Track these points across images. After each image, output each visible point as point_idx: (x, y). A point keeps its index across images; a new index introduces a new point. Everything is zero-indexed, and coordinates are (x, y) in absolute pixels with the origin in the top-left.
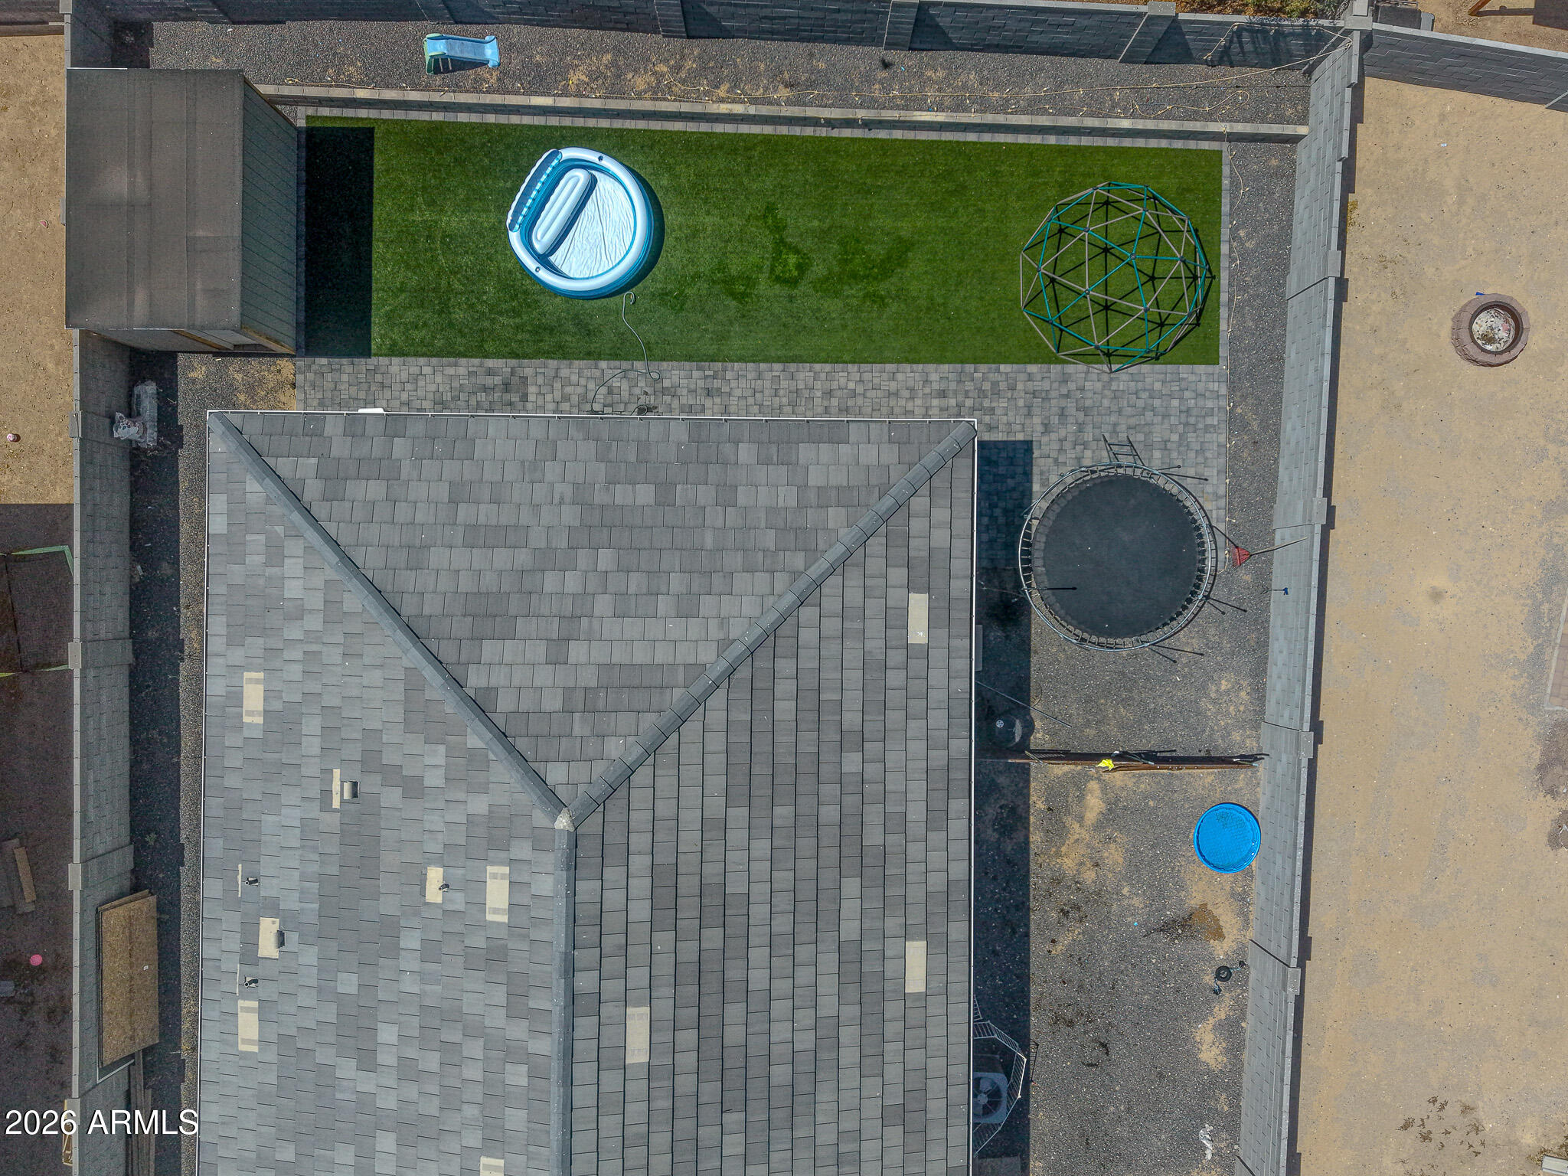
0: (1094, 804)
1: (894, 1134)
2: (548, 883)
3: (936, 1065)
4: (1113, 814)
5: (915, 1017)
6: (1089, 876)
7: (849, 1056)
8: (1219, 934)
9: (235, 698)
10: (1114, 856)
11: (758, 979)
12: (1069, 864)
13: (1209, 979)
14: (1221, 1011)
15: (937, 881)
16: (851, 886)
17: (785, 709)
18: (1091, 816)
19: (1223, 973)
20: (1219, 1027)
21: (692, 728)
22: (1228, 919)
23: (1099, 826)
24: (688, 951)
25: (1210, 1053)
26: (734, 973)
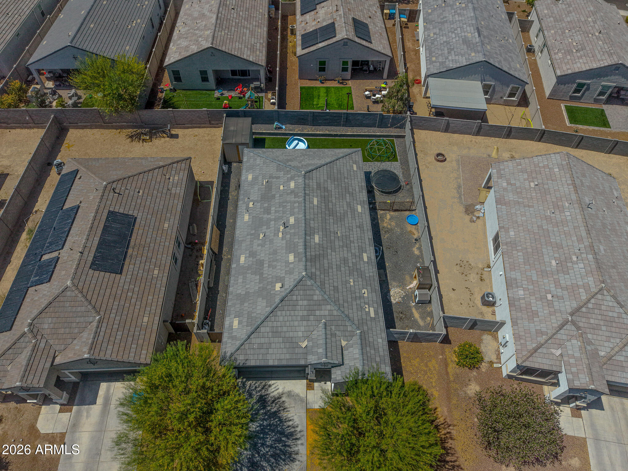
0: (388, 217)
1: (358, 229)
3: (364, 223)
4: (392, 218)
5: (360, 215)
6: (389, 227)
7: (350, 216)
8: (414, 235)
9: (247, 178)
10: (393, 224)
11: (334, 201)
12: (385, 225)
13: (414, 241)
14: (417, 246)
16: (348, 195)
17: (335, 171)
18: (388, 218)
19: (416, 240)
20: (417, 248)
21: (322, 168)
22: (415, 232)
23: (390, 220)
24: (323, 194)
25: (417, 252)
26: (330, 199)
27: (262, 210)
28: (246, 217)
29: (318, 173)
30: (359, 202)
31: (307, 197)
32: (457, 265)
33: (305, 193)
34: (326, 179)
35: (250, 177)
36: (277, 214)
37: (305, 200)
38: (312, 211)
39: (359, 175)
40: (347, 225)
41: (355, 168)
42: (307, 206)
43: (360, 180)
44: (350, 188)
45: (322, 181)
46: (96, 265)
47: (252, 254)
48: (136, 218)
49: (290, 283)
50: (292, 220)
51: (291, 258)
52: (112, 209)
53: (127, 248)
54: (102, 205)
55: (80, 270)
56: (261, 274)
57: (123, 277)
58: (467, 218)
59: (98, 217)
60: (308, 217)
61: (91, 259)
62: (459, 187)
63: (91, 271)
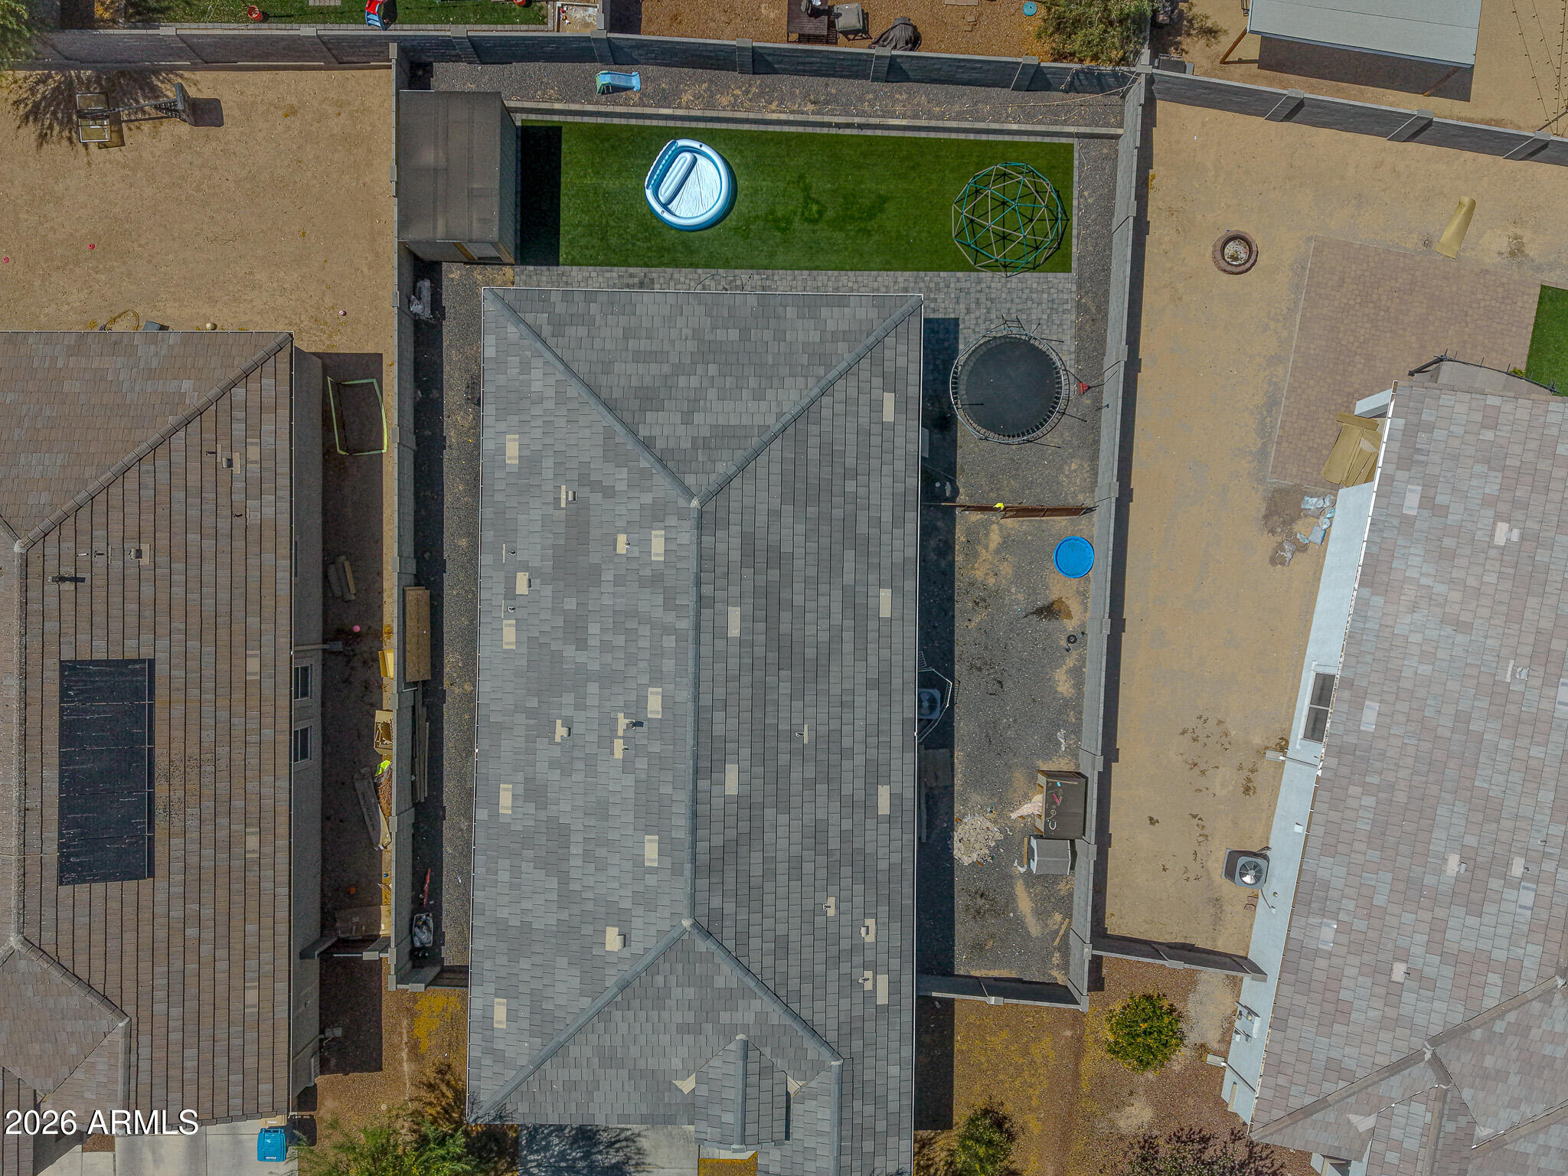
0: (995, 538)
1: (873, 694)
2: (686, 536)
3: (897, 659)
4: (1006, 544)
5: (885, 631)
6: (991, 581)
7: (848, 647)
8: (1069, 616)
9: (501, 450)
10: (1006, 569)
11: (798, 600)
12: (979, 574)
13: (1063, 643)
14: (1070, 662)
15: (898, 557)
16: (850, 555)
17: (813, 453)
18: (993, 546)
19: (1073, 639)
20: (1069, 671)
21: (763, 459)
22: (1074, 606)
23: (997, 552)
24: (761, 579)
25: (1064, 686)
26: (785, 595)
27: (559, 622)
28: (509, 635)
29: (749, 488)
30: (886, 575)
31: (706, 613)
32: (1183, 733)
33: (700, 598)
34: (775, 503)
35: (512, 449)
36: (608, 658)
37: (698, 628)
38: (719, 667)
39: (900, 441)
40: (835, 690)
41: (889, 415)
42: (706, 651)
43: (900, 465)
44: (862, 516)
45: (762, 519)
46: (71, 870)
47: (534, 793)
48: (152, 663)
49: (646, 940)
50: (654, 705)
51: (651, 850)
52: (68, 655)
53: (151, 784)
54: (35, 645)
55: (32, 892)
56: (564, 879)
57: (161, 884)
58: (1266, 543)
59: (34, 694)
60: (706, 700)
61: (52, 851)
62: (1272, 403)
63: (65, 890)
